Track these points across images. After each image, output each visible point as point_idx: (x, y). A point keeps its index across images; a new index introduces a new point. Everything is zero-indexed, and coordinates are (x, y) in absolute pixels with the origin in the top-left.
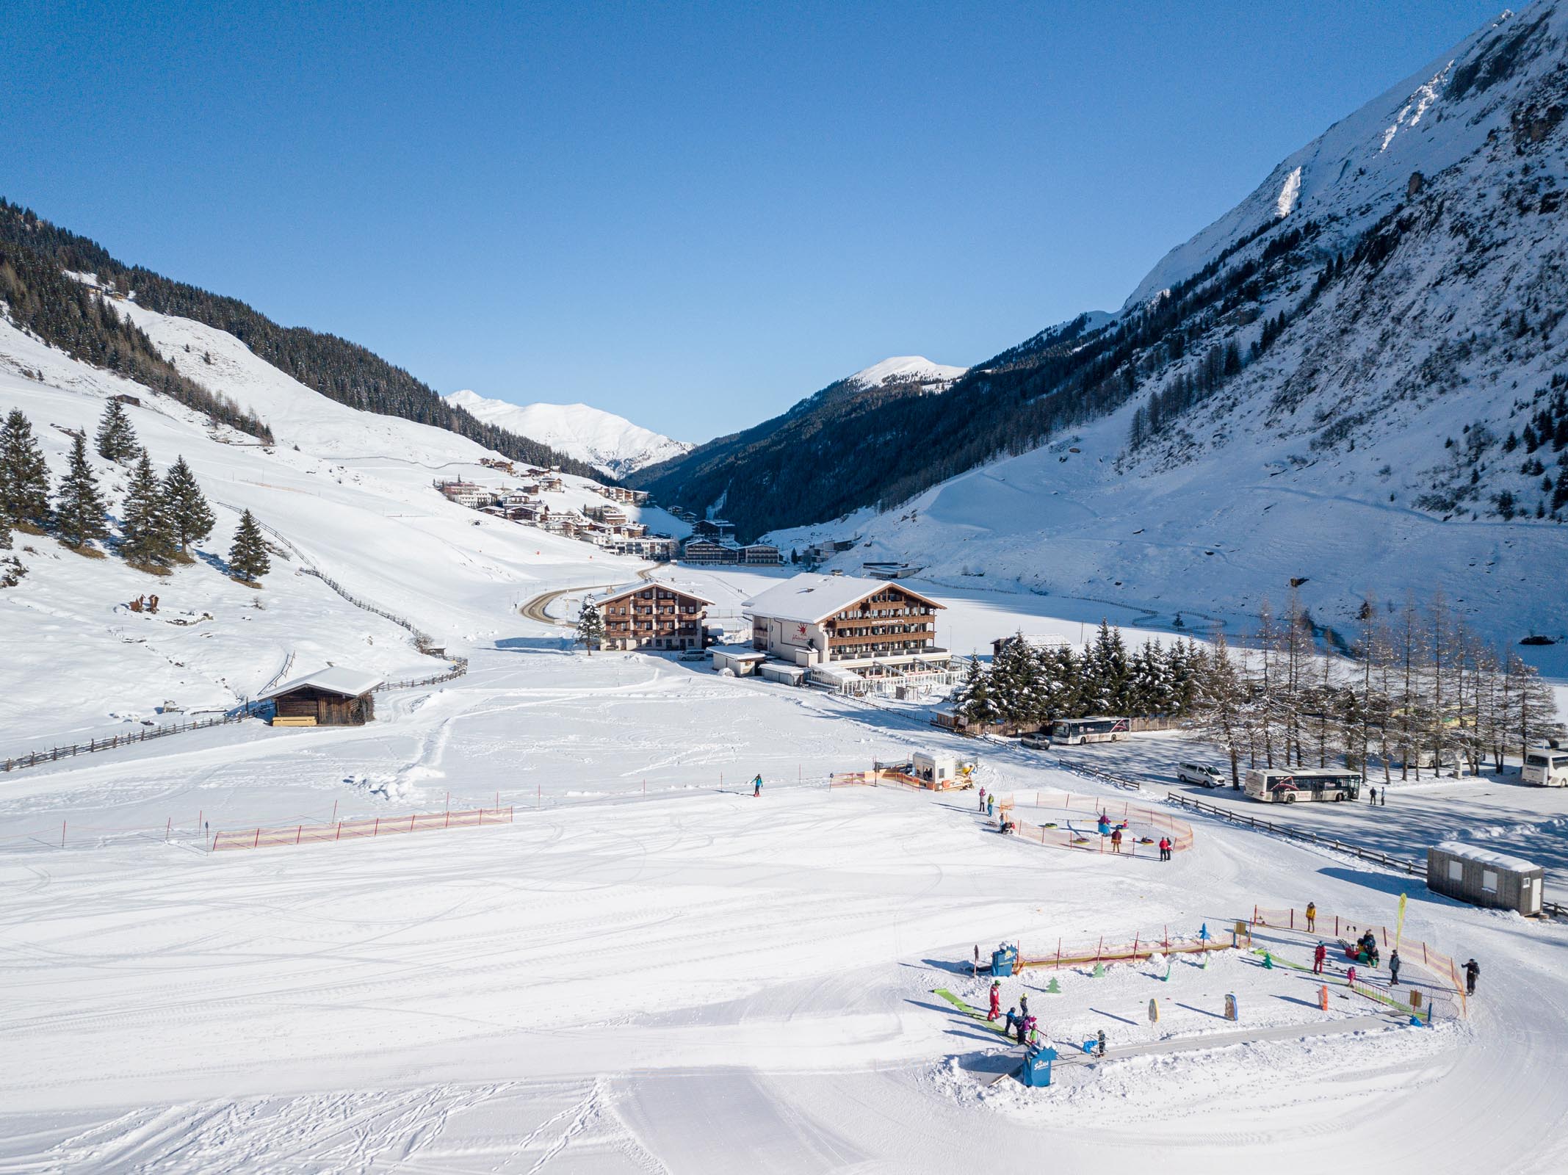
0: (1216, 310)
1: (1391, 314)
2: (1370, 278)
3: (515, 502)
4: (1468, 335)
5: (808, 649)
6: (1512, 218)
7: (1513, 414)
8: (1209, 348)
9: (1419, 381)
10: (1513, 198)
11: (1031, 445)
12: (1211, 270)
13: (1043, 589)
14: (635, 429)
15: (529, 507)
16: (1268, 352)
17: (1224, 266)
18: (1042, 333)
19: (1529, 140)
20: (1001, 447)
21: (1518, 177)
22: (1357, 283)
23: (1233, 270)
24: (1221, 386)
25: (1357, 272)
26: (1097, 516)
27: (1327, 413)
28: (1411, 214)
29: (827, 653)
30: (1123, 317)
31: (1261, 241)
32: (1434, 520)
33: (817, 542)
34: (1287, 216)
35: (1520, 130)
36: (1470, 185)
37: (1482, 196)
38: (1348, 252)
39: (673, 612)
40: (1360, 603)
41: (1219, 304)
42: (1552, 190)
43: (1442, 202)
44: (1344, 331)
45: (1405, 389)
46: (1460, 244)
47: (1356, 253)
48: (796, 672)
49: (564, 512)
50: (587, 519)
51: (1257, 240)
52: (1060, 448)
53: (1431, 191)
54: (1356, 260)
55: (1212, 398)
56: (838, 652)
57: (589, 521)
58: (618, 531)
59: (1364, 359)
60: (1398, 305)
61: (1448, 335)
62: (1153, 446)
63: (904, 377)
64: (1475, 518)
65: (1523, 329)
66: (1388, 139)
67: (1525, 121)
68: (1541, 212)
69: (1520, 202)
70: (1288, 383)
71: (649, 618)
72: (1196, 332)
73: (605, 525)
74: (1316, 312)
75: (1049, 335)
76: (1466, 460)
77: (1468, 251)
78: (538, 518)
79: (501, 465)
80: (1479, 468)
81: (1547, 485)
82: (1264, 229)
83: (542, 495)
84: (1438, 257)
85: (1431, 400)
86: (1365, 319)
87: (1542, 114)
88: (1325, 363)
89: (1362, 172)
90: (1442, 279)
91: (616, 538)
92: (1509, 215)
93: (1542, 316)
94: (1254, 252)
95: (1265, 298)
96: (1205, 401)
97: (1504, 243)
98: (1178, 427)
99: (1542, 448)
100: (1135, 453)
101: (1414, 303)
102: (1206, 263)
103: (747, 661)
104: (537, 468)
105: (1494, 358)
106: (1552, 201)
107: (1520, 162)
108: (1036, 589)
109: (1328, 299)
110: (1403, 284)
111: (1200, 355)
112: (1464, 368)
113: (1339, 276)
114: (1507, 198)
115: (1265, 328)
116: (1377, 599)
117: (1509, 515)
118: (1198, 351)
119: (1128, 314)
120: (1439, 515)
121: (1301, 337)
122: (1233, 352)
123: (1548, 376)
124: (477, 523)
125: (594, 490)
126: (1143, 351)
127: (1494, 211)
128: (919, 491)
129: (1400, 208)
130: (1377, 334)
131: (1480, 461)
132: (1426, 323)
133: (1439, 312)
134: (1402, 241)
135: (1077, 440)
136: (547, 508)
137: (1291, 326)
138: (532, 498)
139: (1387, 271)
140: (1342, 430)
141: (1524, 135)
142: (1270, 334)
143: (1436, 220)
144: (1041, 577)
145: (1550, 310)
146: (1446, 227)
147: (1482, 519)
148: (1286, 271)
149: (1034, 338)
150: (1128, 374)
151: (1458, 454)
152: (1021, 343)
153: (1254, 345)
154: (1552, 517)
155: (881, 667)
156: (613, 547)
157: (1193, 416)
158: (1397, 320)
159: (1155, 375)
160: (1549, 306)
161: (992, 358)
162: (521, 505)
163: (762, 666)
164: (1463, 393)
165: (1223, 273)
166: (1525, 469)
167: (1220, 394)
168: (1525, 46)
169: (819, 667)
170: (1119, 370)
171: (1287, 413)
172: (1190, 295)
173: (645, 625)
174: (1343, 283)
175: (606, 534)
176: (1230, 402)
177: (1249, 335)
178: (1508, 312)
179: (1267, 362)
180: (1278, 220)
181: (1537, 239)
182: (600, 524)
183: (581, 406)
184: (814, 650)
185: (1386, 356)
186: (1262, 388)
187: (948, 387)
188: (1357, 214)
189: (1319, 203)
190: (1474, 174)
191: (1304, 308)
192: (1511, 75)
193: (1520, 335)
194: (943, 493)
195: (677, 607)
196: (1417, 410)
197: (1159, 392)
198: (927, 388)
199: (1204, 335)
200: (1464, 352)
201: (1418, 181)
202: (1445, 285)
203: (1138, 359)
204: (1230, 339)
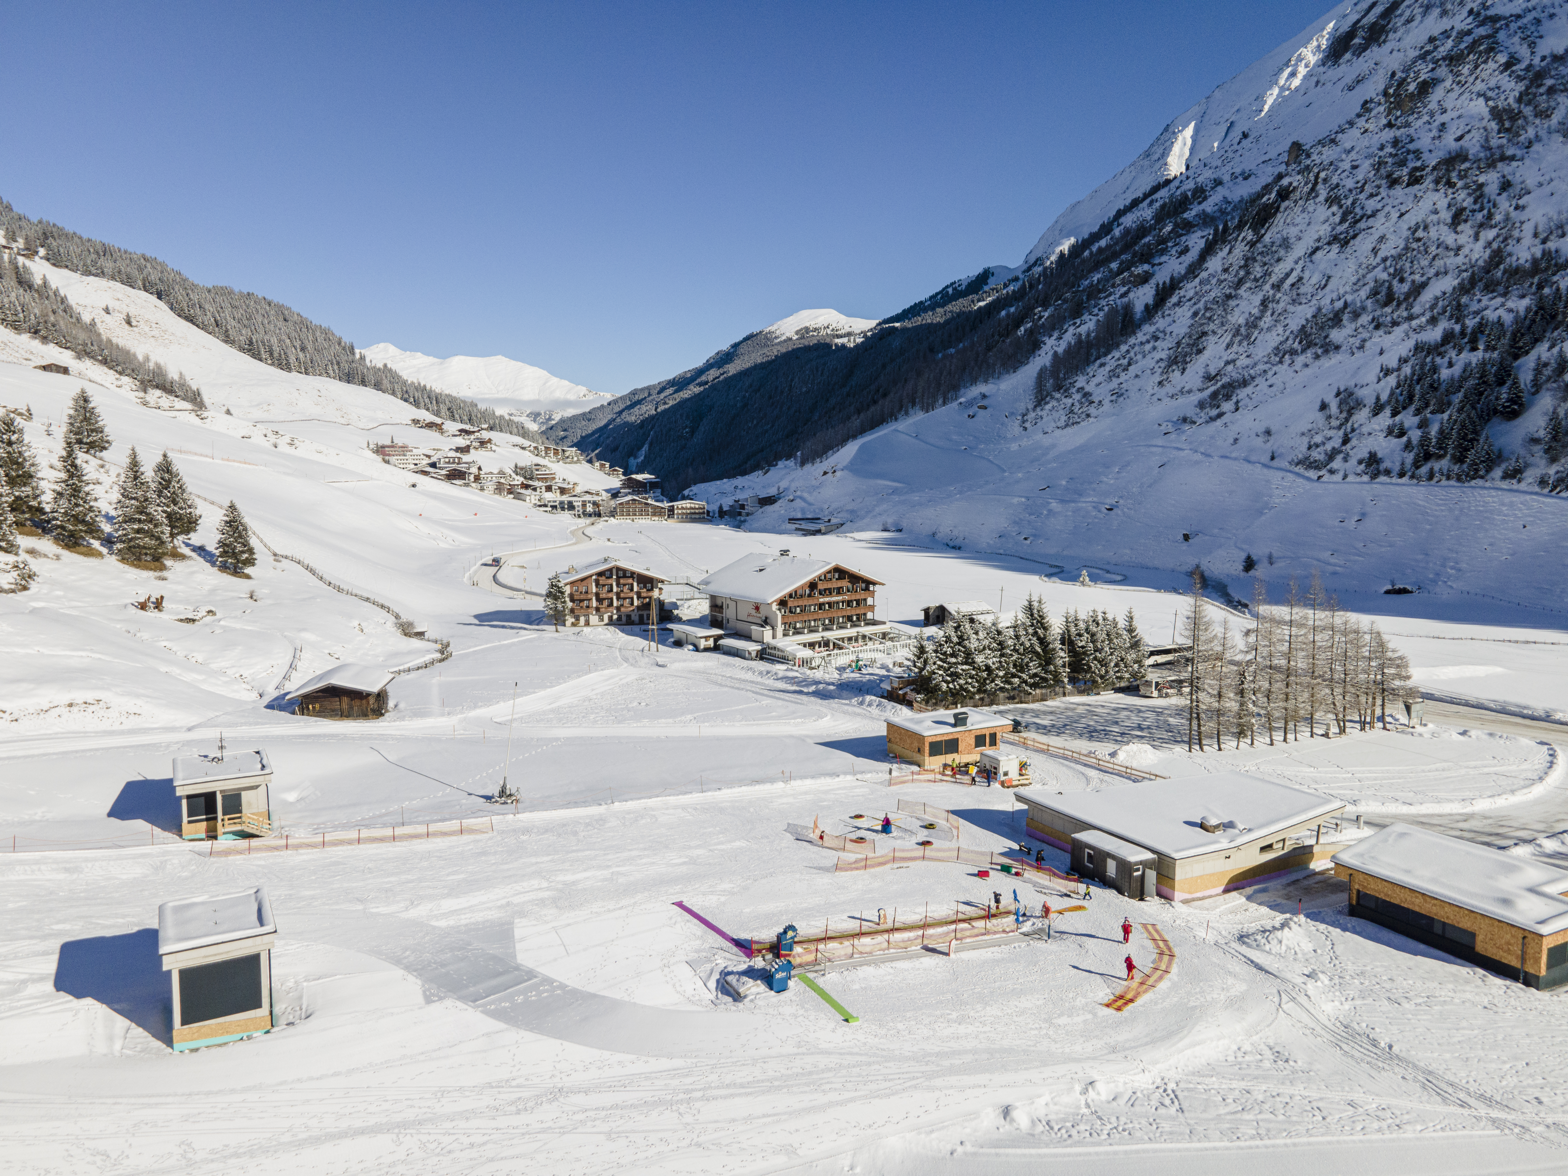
0: (1111, 271)
1: (1271, 282)
2: (1252, 244)
3: (449, 463)
4: (1339, 304)
5: (762, 626)
6: (1381, 190)
7: (1379, 380)
8: (1106, 309)
9: (1296, 345)
10: (1383, 171)
11: (940, 401)
12: (1106, 229)
13: (957, 543)
14: (555, 380)
15: (462, 467)
16: (1160, 313)
17: (1119, 225)
18: (947, 287)
19: (1399, 113)
20: (914, 404)
21: (1389, 149)
22: (1240, 249)
23: (1127, 231)
24: (1117, 346)
25: (1240, 238)
26: (1004, 471)
27: (1213, 374)
28: (1291, 184)
29: (780, 629)
30: (1024, 272)
31: (1151, 203)
32: (1308, 479)
33: (741, 496)
34: (1175, 177)
35: (1391, 103)
36: (1344, 156)
37: (1355, 167)
38: (1233, 218)
39: (632, 590)
40: (1243, 556)
41: (1114, 266)
42: (1419, 164)
43: (1318, 173)
44: (1229, 297)
45: (1281, 353)
46: (1334, 215)
47: (1240, 221)
48: (753, 647)
49: (496, 471)
50: (518, 477)
51: (1148, 201)
52: (970, 404)
53: (1308, 162)
54: (1240, 227)
55: (1110, 357)
56: (791, 629)
57: (519, 480)
58: (549, 489)
59: (1247, 324)
60: (1279, 270)
61: (1322, 303)
62: (1055, 403)
63: (815, 329)
64: (1345, 477)
65: (1390, 298)
66: (1270, 101)
67: (1397, 94)
68: (1408, 185)
69: (1389, 176)
70: (1178, 344)
71: (610, 595)
72: (1095, 292)
73: (536, 483)
74: (1204, 275)
75: (954, 289)
76: (1338, 423)
77: (1343, 220)
78: (472, 478)
79: (430, 425)
80: (1349, 430)
81: (1408, 446)
82: (1156, 189)
83: (475, 456)
84: (1314, 228)
85: (1307, 366)
86: (1248, 285)
87: (1412, 87)
88: (1212, 326)
89: (1245, 136)
90: (1317, 249)
91: (549, 496)
92: (1379, 187)
93: (1405, 287)
94: (1146, 213)
95: (1156, 261)
96: (1102, 360)
97: (1374, 215)
98: (1078, 385)
99: (1404, 412)
100: (1038, 409)
101: (1292, 270)
102: (1101, 222)
103: (707, 638)
104: (467, 427)
105: (1363, 326)
106: (1418, 174)
107: (1388, 135)
108: (951, 544)
109: (1214, 264)
110: (1282, 252)
111: (1097, 315)
112: (1336, 335)
113: (1224, 242)
114: (1378, 170)
115: (1157, 290)
116: (1257, 552)
117: (1374, 476)
118: (1096, 311)
119: (1029, 269)
120: (1312, 474)
121: (1190, 300)
122: (1128, 309)
123: (1411, 343)
124: (414, 486)
125: (523, 448)
126: (1045, 310)
127: (1365, 183)
128: (837, 445)
129: (1280, 177)
130: (1257, 299)
131: (1349, 424)
132: (1302, 290)
133: (1314, 280)
134: (1282, 209)
135: (984, 396)
136: (480, 469)
137: (1180, 289)
138: (466, 458)
139: (1267, 239)
140: (1228, 390)
141: (1395, 108)
142: (1163, 295)
143: (1313, 189)
144: (956, 533)
145: (1413, 281)
146: (1321, 198)
147: (1351, 478)
148: (1175, 234)
149: (940, 292)
150: (1030, 332)
151: (1330, 417)
152: (927, 297)
153: (1147, 306)
154: (1412, 477)
155: (828, 641)
156: (545, 506)
157: (1091, 374)
158: (1277, 287)
159: (1056, 334)
160: (1412, 277)
161: (900, 311)
162: (454, 466)
163: (721, 642)
164: (1335, 359)
165: (1117, 232)
166: (1390, 432)
167: (1116, 354)
168: (1399, 12)
169: (773, 642)
170: (1022, 329)
171: (1177, 373)
172: (1087, 253)
173: (606, 603)
174: (1228, 247)
175: (538, 493)
176: (1125, 362)
177: (1143, 296)
178: (1376, 281)
179: (1160, 322)
180: (1168, 182)
181: (1403, 211)
182: (531, 483)
183: (500, 357)
184: (768, 628)
185: (1267, 320)
186: (1154, 348)
187: (859, 340)
188: (1241, 178)
189: (1205, 166)
190: (1348, 146)
191: (1193, 270)
192: (1384, 42)
193: (1386, 304)
194: (862, 448)
195: (635, 584)
196: (1294, 374)
197: (1060, 350)
198: (839, 341)
199: (1103, 295)
200: (1336, 319)
201: (1297, 150)
202: (1319, 254)
203: (1040, 317)
204: (1125, 300)
